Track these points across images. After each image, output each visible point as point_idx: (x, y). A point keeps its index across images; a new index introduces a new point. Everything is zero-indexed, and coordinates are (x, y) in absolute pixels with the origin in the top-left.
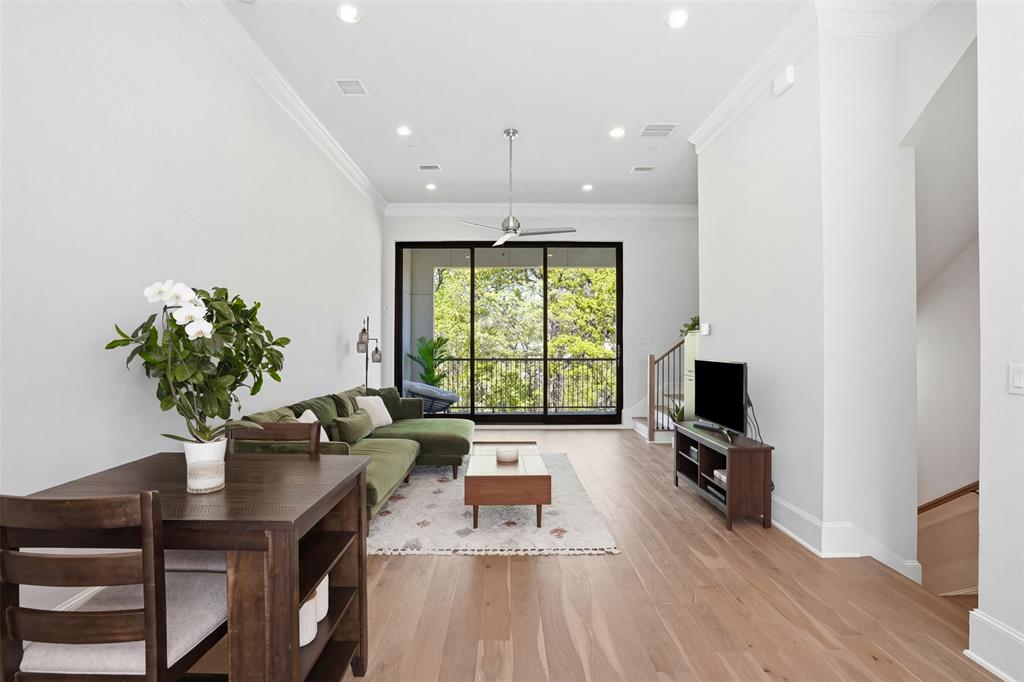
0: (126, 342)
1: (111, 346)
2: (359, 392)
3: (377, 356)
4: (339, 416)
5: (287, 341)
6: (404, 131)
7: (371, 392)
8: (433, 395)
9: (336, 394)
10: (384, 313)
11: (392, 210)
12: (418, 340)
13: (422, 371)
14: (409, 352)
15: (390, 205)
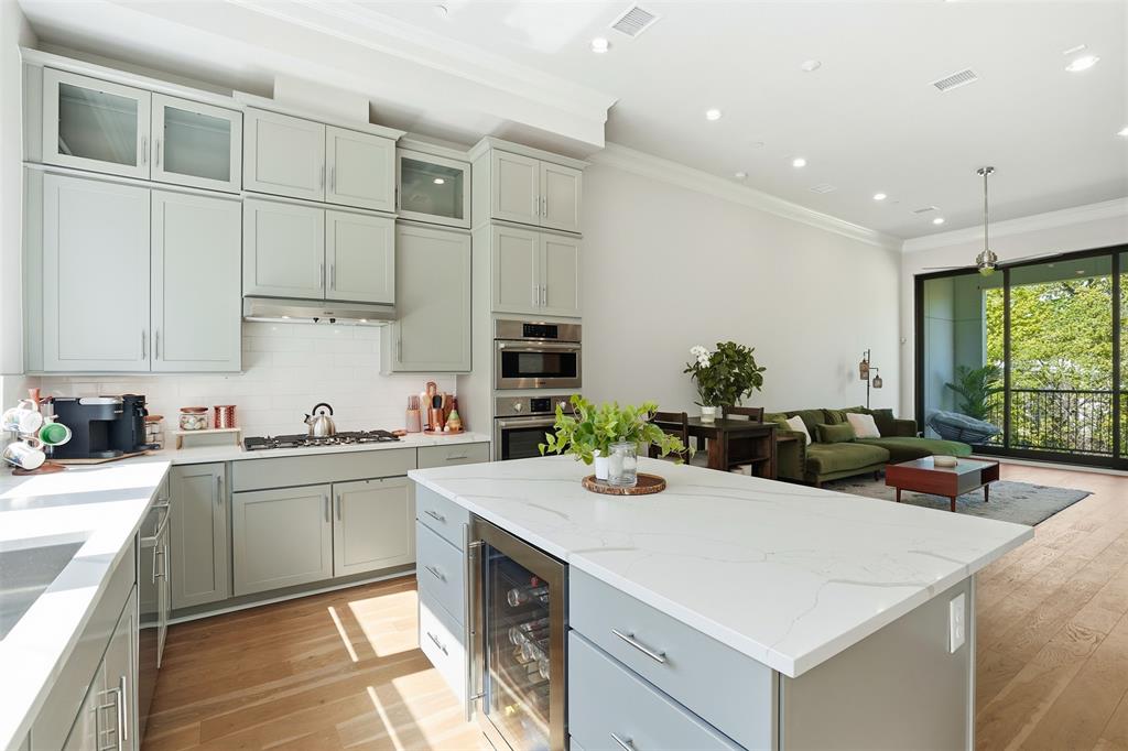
0: (690, 370)
1: (685, 372)
2: (854, 411)
3: (878, 383)
4: (826, 423)
5: (764, 369)
6: (880, 197)
7: (866, 411)
8: (960, 425)
9: (827, 408)
10: (902, 343)
11: (906, 247)
12: (958, 369)
13: (965, 402)
14: (950, 381)
15: (906, 242)
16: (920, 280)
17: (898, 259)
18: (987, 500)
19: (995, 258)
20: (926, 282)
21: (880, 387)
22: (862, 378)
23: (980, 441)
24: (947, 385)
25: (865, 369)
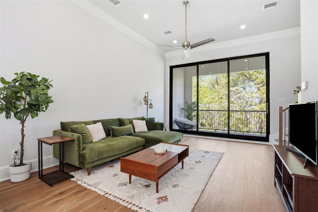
3: (151, 106)
4: (120, 125)
10: (165, 92)
11: (168, 55)
12: (185, 103)
13: (187, 114)
14: (183, 107)
15: (167, 53)
16: (172, 68)
17: (164, 59)
18: (183, 168)
19: (189, 43)
20: (174, 69)
21: (152, 108)
22: (145, 104)
23: (190, 129)
24: (182, 108)
25: (146, 100)
